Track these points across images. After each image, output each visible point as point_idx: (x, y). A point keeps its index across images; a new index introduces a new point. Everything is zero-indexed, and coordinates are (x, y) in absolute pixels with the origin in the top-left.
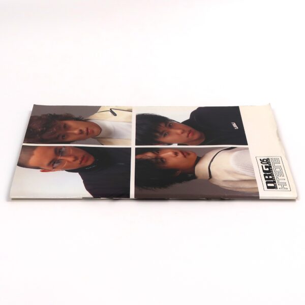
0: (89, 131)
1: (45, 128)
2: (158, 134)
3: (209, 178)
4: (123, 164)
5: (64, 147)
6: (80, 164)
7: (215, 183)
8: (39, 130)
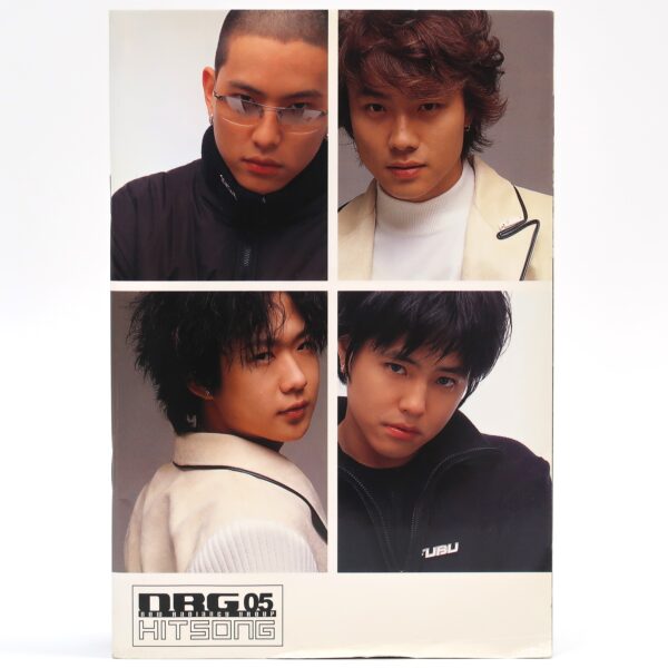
0: (411, 171)
1: (420, 55)
2: (398, 348)
3: (183, 464)
4: (246, 262)
5: (324, 115)
6: (244, 160)
7: (158, 476)
8: (413, 43)
